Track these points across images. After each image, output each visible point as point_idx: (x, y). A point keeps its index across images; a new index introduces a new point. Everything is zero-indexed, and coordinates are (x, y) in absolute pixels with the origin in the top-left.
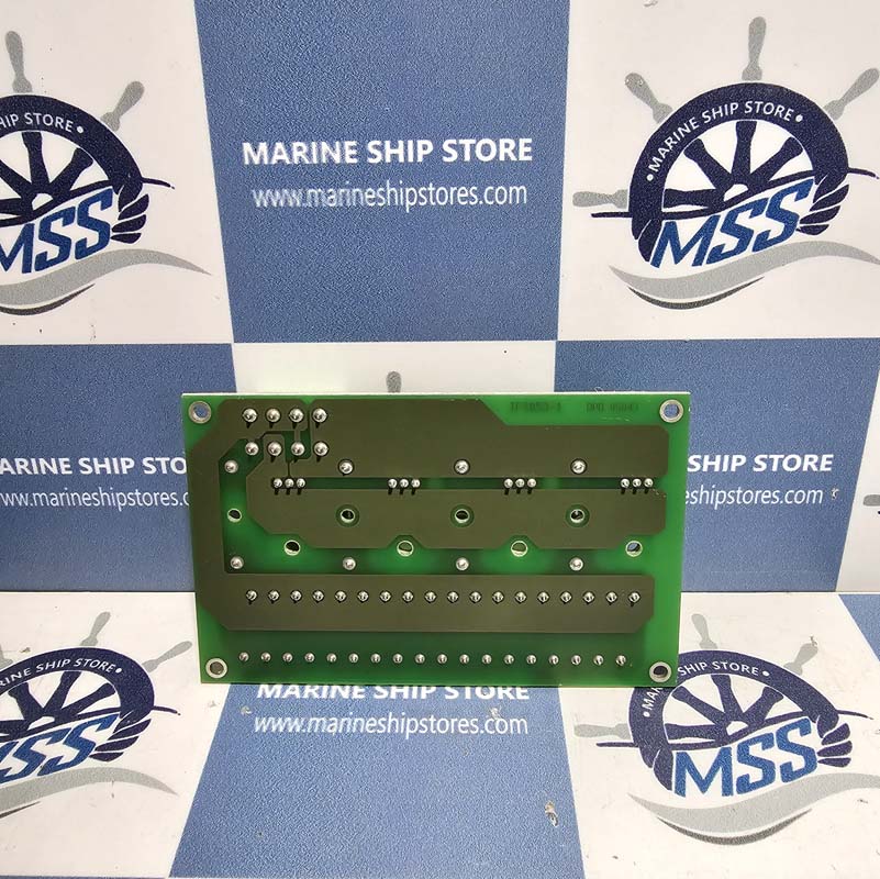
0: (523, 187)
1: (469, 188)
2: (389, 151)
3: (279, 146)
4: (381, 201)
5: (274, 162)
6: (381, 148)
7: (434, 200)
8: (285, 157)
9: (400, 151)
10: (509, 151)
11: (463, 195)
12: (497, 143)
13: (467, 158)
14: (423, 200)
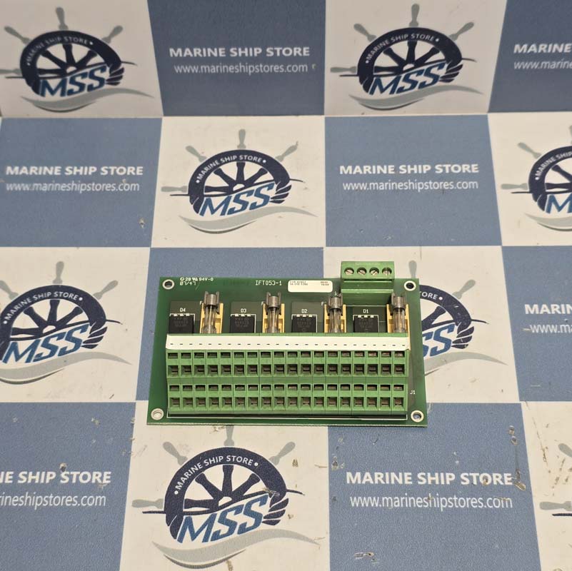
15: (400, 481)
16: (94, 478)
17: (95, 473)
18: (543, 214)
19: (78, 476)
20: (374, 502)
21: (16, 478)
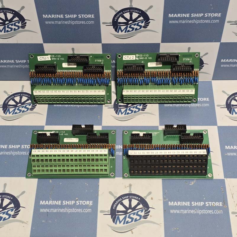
15: (186, 205)
16: (87, 203)
17: (87, 201)
18: (231, 115)
19: (82, 202)
20: (178, 212)
21: (62, 203)
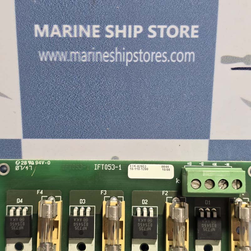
0: (193, 53)
1: (162, 52)
2: (118, 31)
3: (56, 27)
4: (112, 59)
5: (52, 36)
6: (114, 30)
7: (142, 59)
8: (58, 33)
9: (124, 31)
10: (186, 32)
11: (159, 56)
12: (179, 28)
13: (162, 36)
14: (135, 59)
